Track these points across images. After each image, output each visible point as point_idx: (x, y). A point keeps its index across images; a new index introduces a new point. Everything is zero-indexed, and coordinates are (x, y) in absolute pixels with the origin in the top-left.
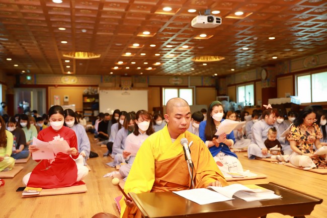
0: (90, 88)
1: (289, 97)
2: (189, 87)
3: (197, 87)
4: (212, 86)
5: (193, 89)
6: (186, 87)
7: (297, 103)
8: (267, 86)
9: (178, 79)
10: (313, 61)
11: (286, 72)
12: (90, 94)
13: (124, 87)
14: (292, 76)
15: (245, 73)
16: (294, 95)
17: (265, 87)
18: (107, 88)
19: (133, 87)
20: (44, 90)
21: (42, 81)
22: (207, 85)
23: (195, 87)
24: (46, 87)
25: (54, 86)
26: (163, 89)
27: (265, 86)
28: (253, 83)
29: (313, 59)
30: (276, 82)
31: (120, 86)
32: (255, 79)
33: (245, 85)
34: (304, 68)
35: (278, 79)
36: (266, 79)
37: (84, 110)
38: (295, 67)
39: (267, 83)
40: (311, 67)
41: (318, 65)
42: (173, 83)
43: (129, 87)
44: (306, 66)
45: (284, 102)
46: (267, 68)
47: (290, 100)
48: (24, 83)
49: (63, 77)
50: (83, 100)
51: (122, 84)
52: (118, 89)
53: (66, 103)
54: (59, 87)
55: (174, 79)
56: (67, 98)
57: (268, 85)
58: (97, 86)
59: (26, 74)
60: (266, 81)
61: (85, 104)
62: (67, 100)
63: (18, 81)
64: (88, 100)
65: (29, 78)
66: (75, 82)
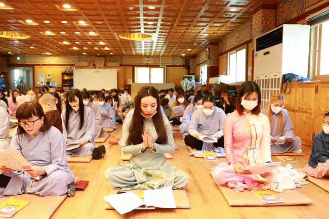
0: (68, 67)
2: (160, 66)
3: (167, 66)
4: (183, 66)
5: (164, 68)
6: (157, 66)
7: (226, 82)
9: (150, 59)
10: (238, 37)
12: (68, 72)
13: (98, 66)
14: (226, 54)
18: (82, 67)
19: (105, 66)
20: (31, 69)
21: (29, 61)
22: (178, 64)
23: (166, 66)
24: (33, 66)
25: (39, 65)
26: (136, 68)
29: (238, 35)
30: (218, 60)
31: (94, 65)
34: (233, 45)
35: (220, 57)
37: (63, 86)
39: (209, 62)
40: (237, 44)
41: (240, 41)
42: (145, 63)
43: (102, 67)
44: (234, 43)
46: (210, 46)
47: (219, 80)
48: (15, 63)
49: (47, 58)
50: (63, 77)
51: (96, 64)
52: (91, 68)
54: (43, 66)
55: (146, 59)
56: (49, 75)
57: (210, 64)
58: (74, 65)
59: (16, 55)
60: (209, 59)
61: (64, 81)
62: (50, 77)
63: (8, 61)
64: (66, 78)
65: (18, 58)
66: (57, 62)
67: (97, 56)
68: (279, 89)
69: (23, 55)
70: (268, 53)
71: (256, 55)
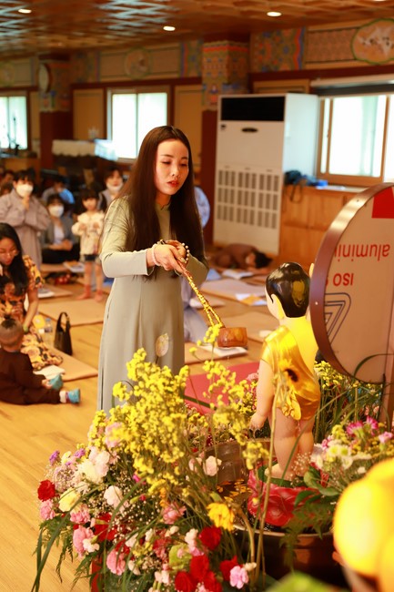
1: (92, 141)
7: (109, 157)
8: (50, 109)
10: (142, 63)
11: (91, 80)
14: (100, 91)
15: (8, 65)
16: (105, 137)
17: (45, 110)
27: (46, 106)
28: (24, 92)
29: (141, 58)
30: (71, 99)
32: (29, 84)
33: (8, 96)
34: (125, 75)
35: (76, 92)
36: (49, 89)
38: (109, 70)
39: (49, 100)
40: (137, 76)
41: (150, 74)
44: (128, 72)
45: (83, 153)
46: (49, 62)
47: (94, 150)
57: (53, 106)
60: (49, 94)
68: (279, 193)
70: (253, 130)
71: (223, 126)
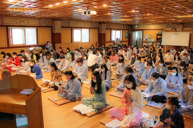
0: (161, 30)
12: (160, 34)
13: (178, 30)
18: (168, 31)
19: (183, 30)
20: (142, 32)
21: (141, 28)
24: (142, 30)
25: (146, 30)
31: (176, 29)
37: (157, 42)
43: (180, 31)
48: (135, 29)
49: (150, 25)
50: (157, 37)
52: (174, 32)
53: (150, 38)
56: (150, 35)
58: (163, 29)
61: (157, 39)
62: (150, 37)
63: (132, 28)
64: (159, 37)
65: (136, 26)
66: (155, 28)
67: (177, 24)
69: (138, 25)
